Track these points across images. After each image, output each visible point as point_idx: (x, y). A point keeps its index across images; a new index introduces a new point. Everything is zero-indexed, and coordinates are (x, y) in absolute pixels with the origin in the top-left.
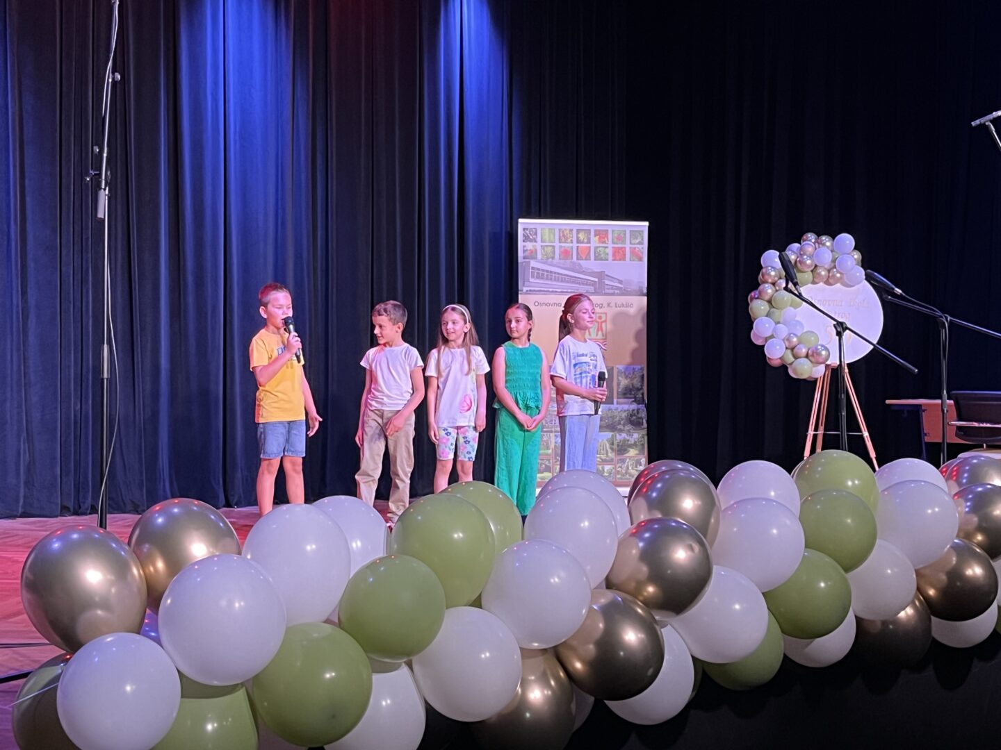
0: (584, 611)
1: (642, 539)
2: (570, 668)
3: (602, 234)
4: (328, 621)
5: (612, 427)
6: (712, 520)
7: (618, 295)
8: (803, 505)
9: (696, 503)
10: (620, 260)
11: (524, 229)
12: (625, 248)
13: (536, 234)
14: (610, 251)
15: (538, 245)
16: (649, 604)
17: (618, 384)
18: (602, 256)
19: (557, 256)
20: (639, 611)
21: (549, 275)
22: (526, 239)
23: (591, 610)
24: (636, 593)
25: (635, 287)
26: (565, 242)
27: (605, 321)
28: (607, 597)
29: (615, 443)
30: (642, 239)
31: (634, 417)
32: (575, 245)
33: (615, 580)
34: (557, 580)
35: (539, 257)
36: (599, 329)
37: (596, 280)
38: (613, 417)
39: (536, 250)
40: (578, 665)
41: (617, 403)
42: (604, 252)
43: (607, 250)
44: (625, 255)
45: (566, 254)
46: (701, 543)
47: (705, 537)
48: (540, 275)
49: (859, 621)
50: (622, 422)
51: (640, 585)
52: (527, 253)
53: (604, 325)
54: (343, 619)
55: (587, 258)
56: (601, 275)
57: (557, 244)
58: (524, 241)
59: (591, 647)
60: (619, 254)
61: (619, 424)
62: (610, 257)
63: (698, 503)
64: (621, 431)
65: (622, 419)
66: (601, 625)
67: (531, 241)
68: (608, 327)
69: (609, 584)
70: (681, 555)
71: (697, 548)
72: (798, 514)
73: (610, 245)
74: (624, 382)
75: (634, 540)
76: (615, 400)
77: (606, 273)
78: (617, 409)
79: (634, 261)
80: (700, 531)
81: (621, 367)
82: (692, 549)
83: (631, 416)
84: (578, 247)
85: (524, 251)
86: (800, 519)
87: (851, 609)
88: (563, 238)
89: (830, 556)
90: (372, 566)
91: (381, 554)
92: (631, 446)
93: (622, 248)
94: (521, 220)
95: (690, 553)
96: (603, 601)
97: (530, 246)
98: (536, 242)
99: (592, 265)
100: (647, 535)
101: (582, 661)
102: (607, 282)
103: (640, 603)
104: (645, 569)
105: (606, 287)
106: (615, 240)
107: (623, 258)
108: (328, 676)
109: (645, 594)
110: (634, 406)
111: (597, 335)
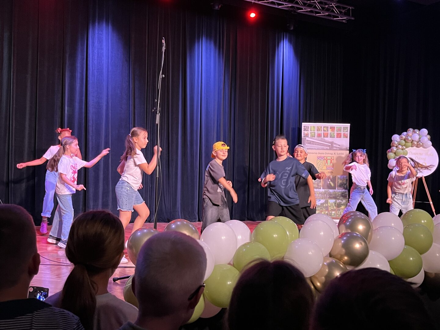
0: (321, 265)
1: (343, 240)
2: (315, 285)
3: (333, 128)
4: (229, 264)
5: (335, 198)
6: (370, 234)
7: (338, 150)
8: (404, 229)
9: (364, 227)
10: (339, 137)
11: (304, 126)
12: (341, 133)
13: (308, 128)
14: (335, 134)
15: (309, 132)
16: (345, 263)
17: (338, 182)
18: (333, 136)
19: (316, 136)
20: (341, 266)
21: (313, 143)
22: (305, 130)
23: (323, 264)
24: (340, 259)
25: (344, 147)
26: (319, 131)
27: (333, 159)
28: (330, 260)
29: (337, 203)
30: (348, 130)
31: (344, 194)
32: (323, 132)
33: (332, 254)
34: (311, 253)
35: (309, 136)
36: (331, 162)
37: (330, 144)
38: (336, 194)
39: (308, 134)
40: (319, 284)
41: (337, 189)
42: (333, 135)
43: (334, 134)
44: (341, 136)
45: (319, 135)
46: (365, 242)
47: (367, 240)
48: (310, 142)
49: (426, 273)
50: (339, 196)
51: (342, 256)
52: (305, 135)
53: (333, 161)
54: (234, 264)
55: (327, 137)
56: (332, 143)
57: (316, 132)
58: (304, 131)
59: (323, 278)
60: (339, 136)
61: (338, 196)
62: (336, 136)
63: (365, 227)
64: (338, 199)
65: (339, 195)
66: (327, 270)
67: (307, 131)
68: (334, 161)
69: (331, 255)
70: (357, 246)
71: (363, 243)
72: (402, 232)
73: (336, 132)
74: (340, 182)
75: (340, 240)
76: (337, 188)
77: (334, 142)
78: (337, 191)
79: (344, 138)
80: (365, 237)
81: (339, 176)
82: (361, 244)
83: (343, 194)
84: (324, 133)
85: (304, 134)
86: (403, 234)
87: (422, 269)
88: (318, 129)
89: (414, 248)
90: (245, 245)
91: (248, 241)
92: (342, 205)
93: (340, 133)
94: (303, 123)
95: (361, 245)
96: (328, 261)
97: (306, 132)
98: (308, 131)
99: (329, 139)
100: (345, 238)
101: (320, 282)
102: (334, 145)
103: (342, 263)
104: (344, 250)
105: (334, 147)
106: (337, 130)
107: (340, 137)
108: (229, 283)
109: (344, 259)
110: (344, 190)
111: (330, 164)
